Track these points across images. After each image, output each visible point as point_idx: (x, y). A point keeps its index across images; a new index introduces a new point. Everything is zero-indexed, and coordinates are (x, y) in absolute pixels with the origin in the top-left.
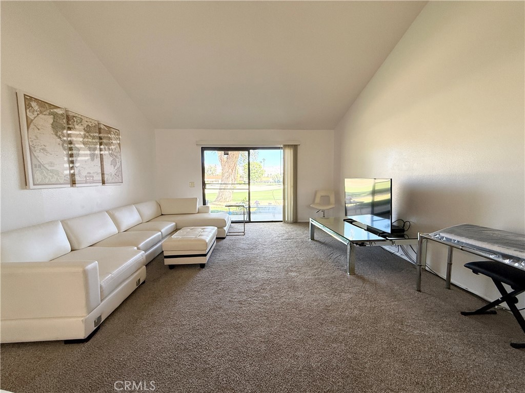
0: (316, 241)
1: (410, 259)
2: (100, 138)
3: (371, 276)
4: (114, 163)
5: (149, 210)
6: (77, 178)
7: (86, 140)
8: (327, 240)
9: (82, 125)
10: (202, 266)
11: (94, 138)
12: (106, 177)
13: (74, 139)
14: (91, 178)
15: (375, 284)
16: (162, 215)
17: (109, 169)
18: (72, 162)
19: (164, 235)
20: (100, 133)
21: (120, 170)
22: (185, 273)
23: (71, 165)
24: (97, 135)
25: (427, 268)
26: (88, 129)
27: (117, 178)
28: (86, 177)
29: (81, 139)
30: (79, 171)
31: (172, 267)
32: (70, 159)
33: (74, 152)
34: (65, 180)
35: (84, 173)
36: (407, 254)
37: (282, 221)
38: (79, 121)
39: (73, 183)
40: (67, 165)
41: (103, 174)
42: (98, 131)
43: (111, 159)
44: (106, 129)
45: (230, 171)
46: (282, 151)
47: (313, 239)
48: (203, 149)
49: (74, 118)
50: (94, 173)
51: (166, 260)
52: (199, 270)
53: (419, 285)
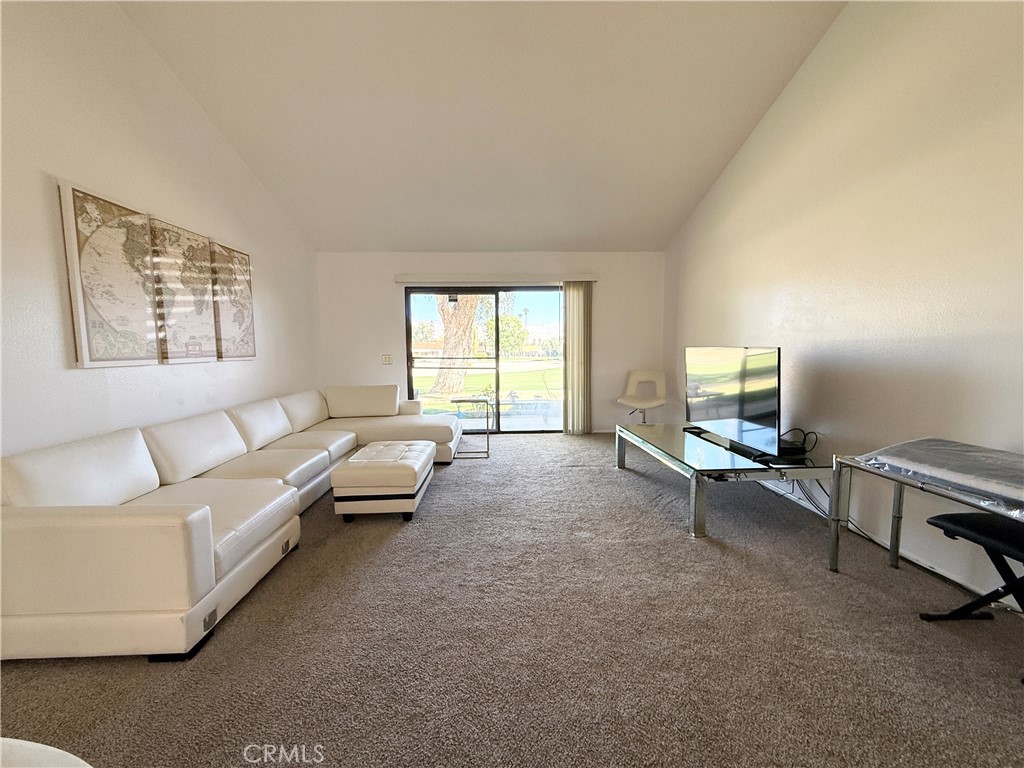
0: (629, 470)
1: (817, 507)
2: (214, 271)
3: (738, 541)
4: (239, 319)
5: (305, 408)
6: (171, 347)
7: (187, 274)
8: (652, 469)
9: (179, 245)
10: (407, 517)
11: (201, 270)
12: (224, 345)
13: (165, 273)
14: (197, 348)
15: (746, 557)
16: (331, 418)
17: (230, 330)
18: (161, 317)
19: (334, 456)
20: (213, 261)
21: (250, 332)
22: (372, 530)
23: (159, 323)
24: (208, 264)
25: (850, 526)
26: (191, 255)
27: (246, 346)
28: (187, 345)
29: (178, 273)
30: (175, 334)
31: (349, 518)
32: (158, 311)
33: (165, 298)
34: (148, 350)
35: (184, 338)
36: (810, 498)
37: (561, 432)
38: (173, 239)
39: (164, 356)
40: (151, 323)
41: (218, 340)
42: (208, 258)
43: (234, 310)
44: (225, 253)
45: (460, 332)
46: (562, 293)
47: (622, 465)
48: (409, 291)
49: (165, 233)
50: (202, 338)
51: (338, 505)
52: (402, 525)
53: (835, 559)
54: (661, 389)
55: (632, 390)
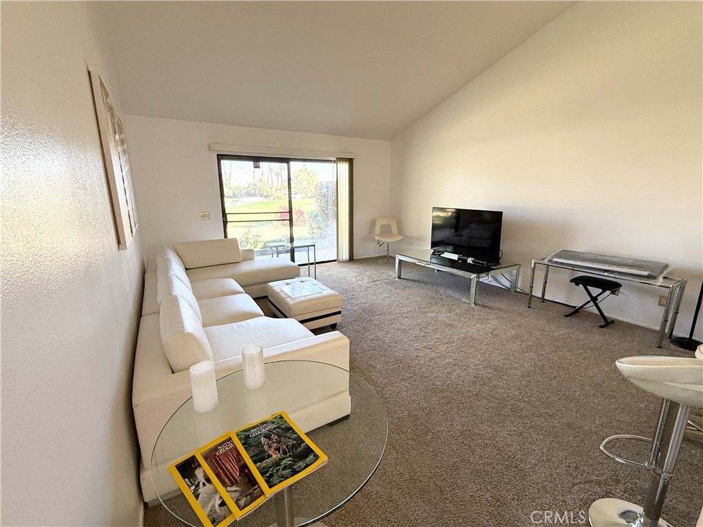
0: (405, 279)
1: (502, 284)
3: (491, 304)
10: (334, 326)
15: (499, 309)
16: (188, 269)
25: (518, 290)
36: (496, 280)
37: (335, 261)
47: (399, 278)
48: (220, 157)
53: (530, 303)
54: (394, 229)
55: (377, 231)
